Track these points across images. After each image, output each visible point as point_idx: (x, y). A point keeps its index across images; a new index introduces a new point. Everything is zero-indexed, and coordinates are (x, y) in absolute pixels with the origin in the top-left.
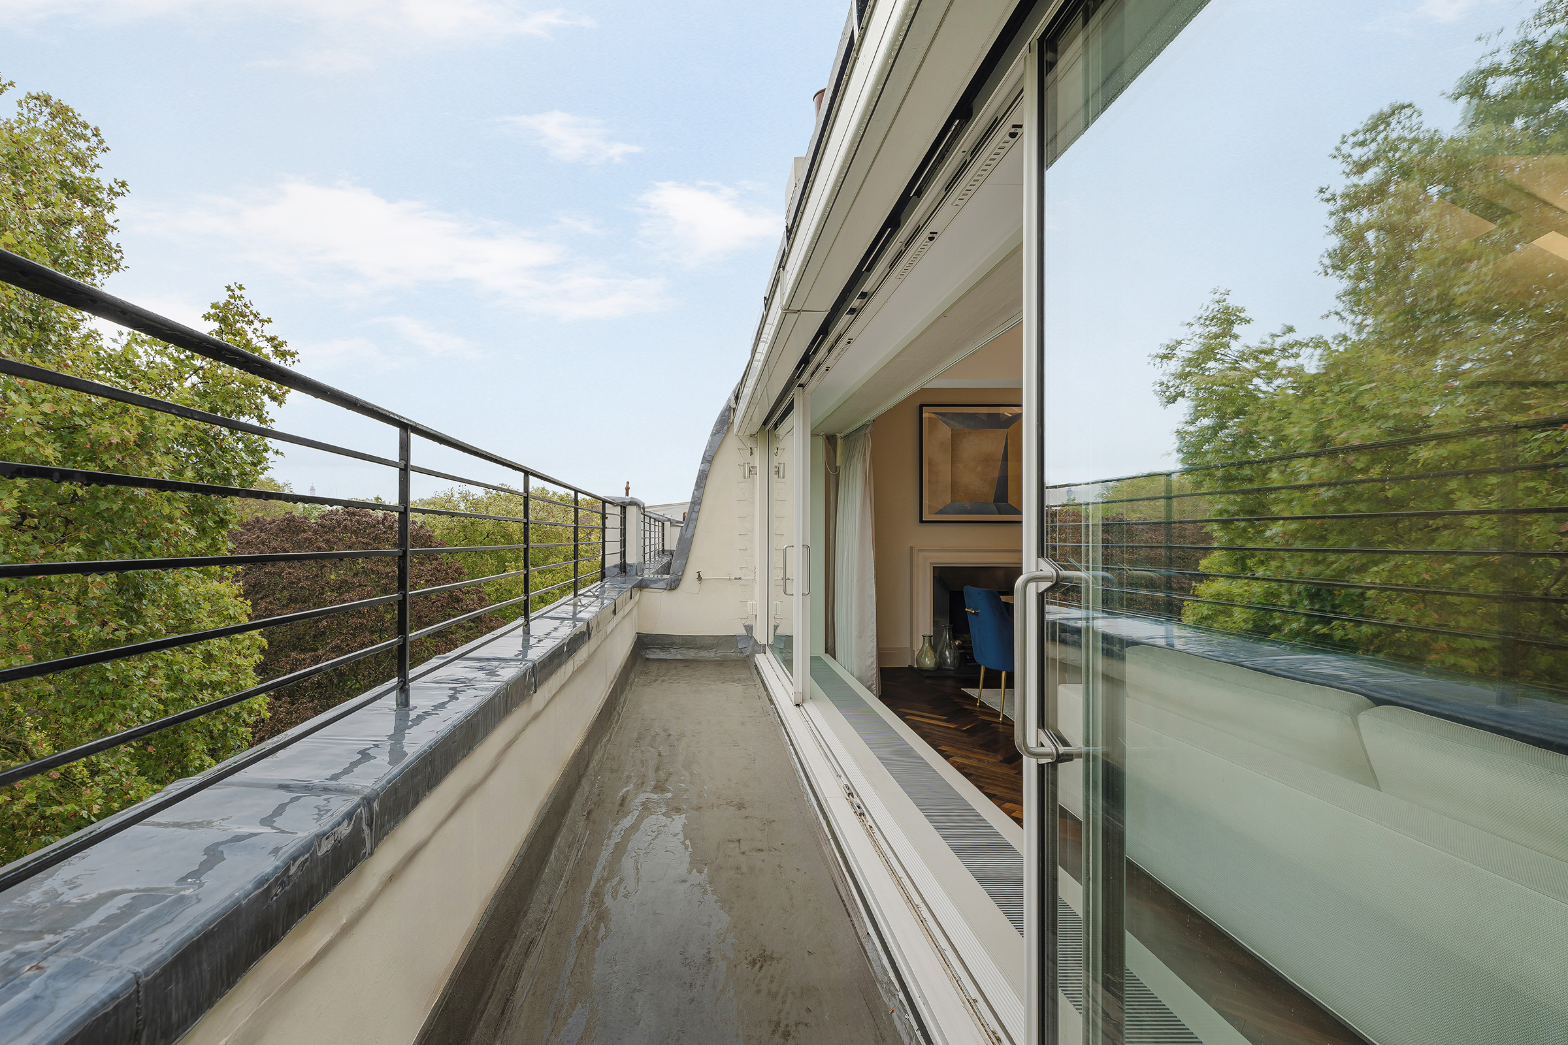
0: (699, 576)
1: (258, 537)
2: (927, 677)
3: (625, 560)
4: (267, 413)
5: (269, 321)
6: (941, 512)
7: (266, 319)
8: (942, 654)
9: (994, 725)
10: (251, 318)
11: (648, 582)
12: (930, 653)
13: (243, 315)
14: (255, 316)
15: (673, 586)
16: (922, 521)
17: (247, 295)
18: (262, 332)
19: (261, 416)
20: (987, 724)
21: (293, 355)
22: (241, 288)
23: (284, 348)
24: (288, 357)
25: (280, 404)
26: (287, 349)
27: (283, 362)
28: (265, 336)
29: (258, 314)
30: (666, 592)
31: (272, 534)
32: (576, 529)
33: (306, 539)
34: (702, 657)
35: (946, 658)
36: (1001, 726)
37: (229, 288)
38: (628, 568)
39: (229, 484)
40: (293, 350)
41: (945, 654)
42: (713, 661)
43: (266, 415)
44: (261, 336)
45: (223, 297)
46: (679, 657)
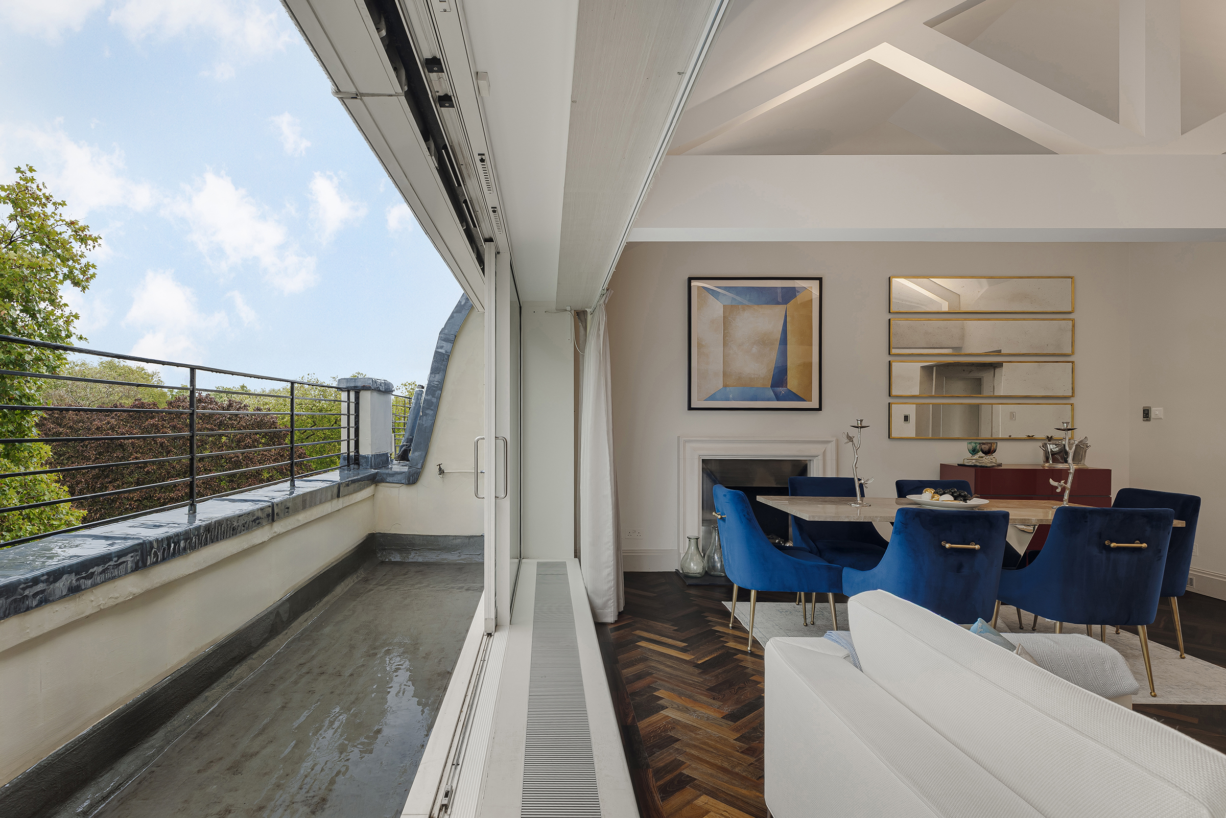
0: (440, 469)
1: (108, 423)
2: (690, 586)
3: (358, 452)
4: (61, 297)
5: (63, 204)
6: (712, 398)
7: (60, 201)
8: (711, 558)
9: (739, 656)
10: (44, 200)
11: (385, 476)
12: (697, 558)
13: (36, 198)
14: (47, 198)
15: (412, 479)
16: (690, 408)
17: (39, 178)
18: (60, 216)
19: (54, 300)
20: (730, 655)
21: (95, 240)
22: (31, 170)
23: (87, 232)
24: (90, 242)
25: (84, 289)
26: (88, 233)
27: (84, 246)
28: (64, 220)
29: (51, 196)
30: (404, 486)
31: (122, 420)
32: (292, 416)
33: (153, 425)
34: (445, 559)
35: (714, 562)
36: (748, 657)
37: (18, 170)
38: (362, 461)
39: (24, 370)
40: (95, 235)
41: (714, 559)
42: (455, 564)
43: (60, 299)
44: (61, 220)
45: (12, 179)
46: (420, 560)
